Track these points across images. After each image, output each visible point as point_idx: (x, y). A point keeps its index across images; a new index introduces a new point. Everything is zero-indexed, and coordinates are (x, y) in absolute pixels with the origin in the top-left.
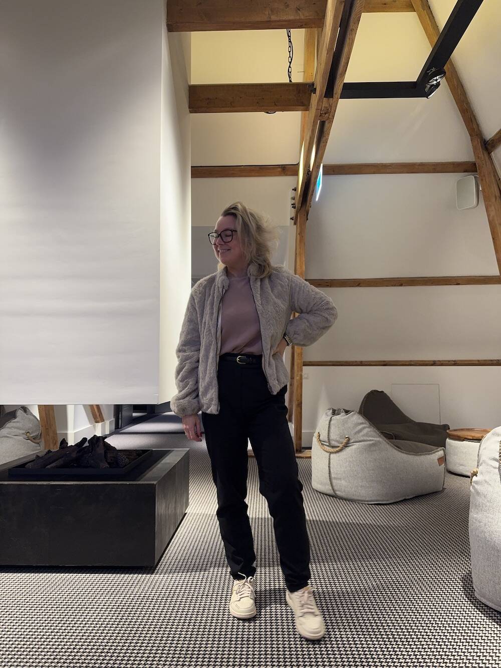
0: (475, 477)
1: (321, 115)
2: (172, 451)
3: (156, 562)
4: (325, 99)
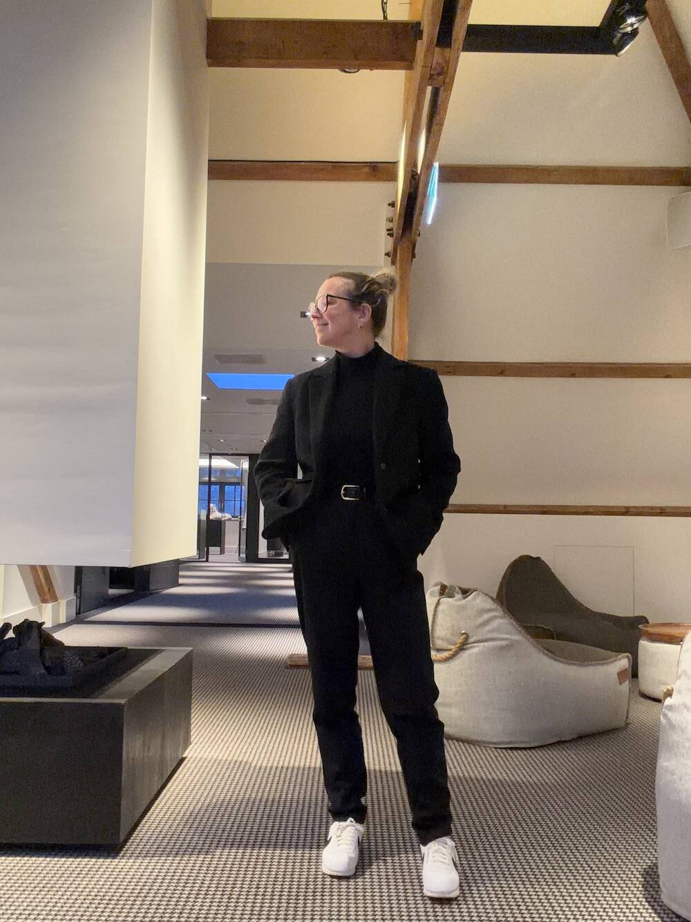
0: (668, 699)
1: (431, 76)
2: (163, 651)
3: (122, 838)
4: (437, 49)
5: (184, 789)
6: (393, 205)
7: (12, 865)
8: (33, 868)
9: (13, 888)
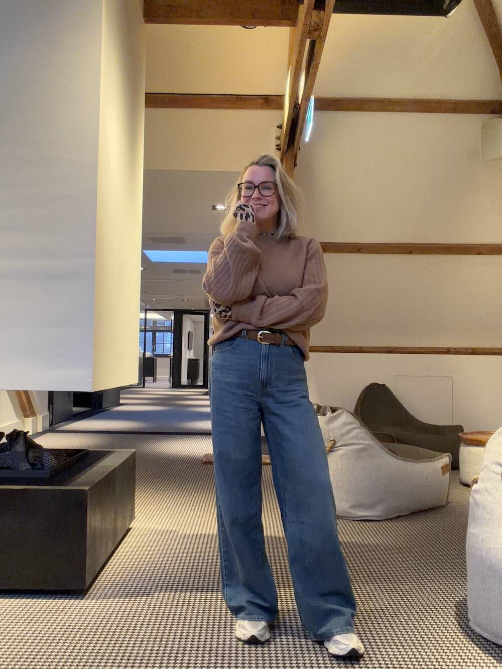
0: (475, 485)
1: (310, 33)
2: (115, 451)
3: (88, 584)
4: (315, 13)
5: (131, 550)
6: (280, 127)
7: (8, 604)
8: (23, 607)
9: (10, 621)
